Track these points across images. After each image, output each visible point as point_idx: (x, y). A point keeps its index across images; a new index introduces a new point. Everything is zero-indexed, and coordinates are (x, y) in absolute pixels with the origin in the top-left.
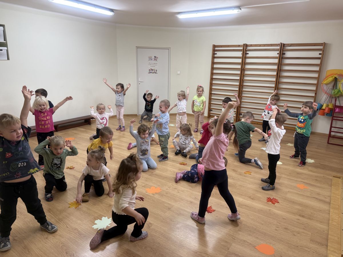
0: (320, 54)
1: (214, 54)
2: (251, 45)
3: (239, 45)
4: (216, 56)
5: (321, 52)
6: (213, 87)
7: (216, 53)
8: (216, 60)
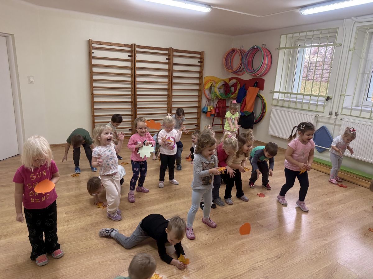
0: (199, 62)
1: (90, 53)
2: (139, 46)
3: (125, 45)
4: (93, 55)
5: (199, 61)
6: (95, 100)
7: (93, 51)
8: (95, 62)
